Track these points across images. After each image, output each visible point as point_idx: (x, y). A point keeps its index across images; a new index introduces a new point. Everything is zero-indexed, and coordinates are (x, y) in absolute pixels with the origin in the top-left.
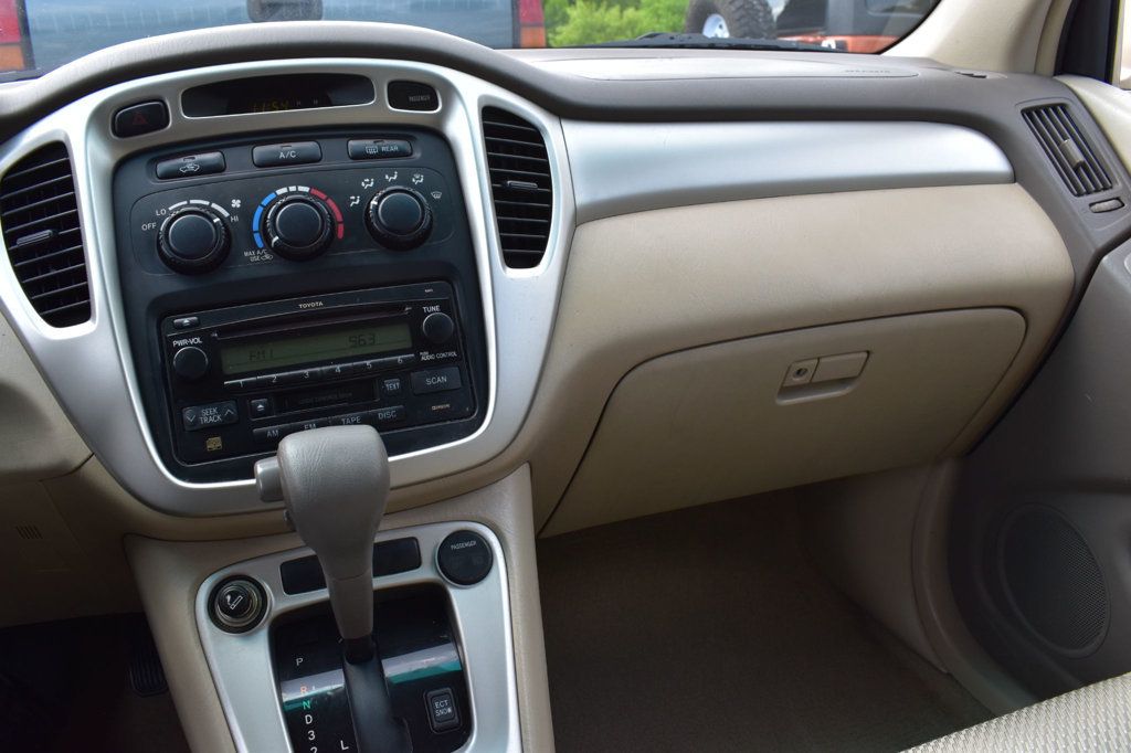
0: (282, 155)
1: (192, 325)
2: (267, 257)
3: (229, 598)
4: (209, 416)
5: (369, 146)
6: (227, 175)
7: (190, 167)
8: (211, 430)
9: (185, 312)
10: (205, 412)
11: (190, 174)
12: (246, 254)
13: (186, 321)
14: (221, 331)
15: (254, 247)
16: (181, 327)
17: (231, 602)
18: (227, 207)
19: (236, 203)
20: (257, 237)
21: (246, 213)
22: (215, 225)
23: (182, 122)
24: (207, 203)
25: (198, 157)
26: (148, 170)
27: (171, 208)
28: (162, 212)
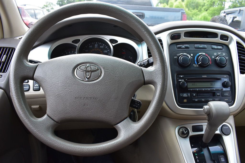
0: (200, 47)
1: (183, 77)
2: (197, 66)
3: (184, 131)
4: (185, 95)
5: (215, 47)
6: (190, 49)
7: (183, 47)
8: (185, 98)
9: (181, 75)
10: (184, 94)
11: (183, 48)
12: (194, 65)
13: (182, 76)
14: (188, 79)
15: (195, 64)
16: (181, 77)
17: (185, 132)
18: (190, 55)
19: (192, 55)
20: (196, 62)
21: (194, 57)
22: (189, 59)
23: (183, 39)
24: (187, 54)
25: (185, 45)
26: (175, 46)
27: (180, 54)
28: (178, 55)
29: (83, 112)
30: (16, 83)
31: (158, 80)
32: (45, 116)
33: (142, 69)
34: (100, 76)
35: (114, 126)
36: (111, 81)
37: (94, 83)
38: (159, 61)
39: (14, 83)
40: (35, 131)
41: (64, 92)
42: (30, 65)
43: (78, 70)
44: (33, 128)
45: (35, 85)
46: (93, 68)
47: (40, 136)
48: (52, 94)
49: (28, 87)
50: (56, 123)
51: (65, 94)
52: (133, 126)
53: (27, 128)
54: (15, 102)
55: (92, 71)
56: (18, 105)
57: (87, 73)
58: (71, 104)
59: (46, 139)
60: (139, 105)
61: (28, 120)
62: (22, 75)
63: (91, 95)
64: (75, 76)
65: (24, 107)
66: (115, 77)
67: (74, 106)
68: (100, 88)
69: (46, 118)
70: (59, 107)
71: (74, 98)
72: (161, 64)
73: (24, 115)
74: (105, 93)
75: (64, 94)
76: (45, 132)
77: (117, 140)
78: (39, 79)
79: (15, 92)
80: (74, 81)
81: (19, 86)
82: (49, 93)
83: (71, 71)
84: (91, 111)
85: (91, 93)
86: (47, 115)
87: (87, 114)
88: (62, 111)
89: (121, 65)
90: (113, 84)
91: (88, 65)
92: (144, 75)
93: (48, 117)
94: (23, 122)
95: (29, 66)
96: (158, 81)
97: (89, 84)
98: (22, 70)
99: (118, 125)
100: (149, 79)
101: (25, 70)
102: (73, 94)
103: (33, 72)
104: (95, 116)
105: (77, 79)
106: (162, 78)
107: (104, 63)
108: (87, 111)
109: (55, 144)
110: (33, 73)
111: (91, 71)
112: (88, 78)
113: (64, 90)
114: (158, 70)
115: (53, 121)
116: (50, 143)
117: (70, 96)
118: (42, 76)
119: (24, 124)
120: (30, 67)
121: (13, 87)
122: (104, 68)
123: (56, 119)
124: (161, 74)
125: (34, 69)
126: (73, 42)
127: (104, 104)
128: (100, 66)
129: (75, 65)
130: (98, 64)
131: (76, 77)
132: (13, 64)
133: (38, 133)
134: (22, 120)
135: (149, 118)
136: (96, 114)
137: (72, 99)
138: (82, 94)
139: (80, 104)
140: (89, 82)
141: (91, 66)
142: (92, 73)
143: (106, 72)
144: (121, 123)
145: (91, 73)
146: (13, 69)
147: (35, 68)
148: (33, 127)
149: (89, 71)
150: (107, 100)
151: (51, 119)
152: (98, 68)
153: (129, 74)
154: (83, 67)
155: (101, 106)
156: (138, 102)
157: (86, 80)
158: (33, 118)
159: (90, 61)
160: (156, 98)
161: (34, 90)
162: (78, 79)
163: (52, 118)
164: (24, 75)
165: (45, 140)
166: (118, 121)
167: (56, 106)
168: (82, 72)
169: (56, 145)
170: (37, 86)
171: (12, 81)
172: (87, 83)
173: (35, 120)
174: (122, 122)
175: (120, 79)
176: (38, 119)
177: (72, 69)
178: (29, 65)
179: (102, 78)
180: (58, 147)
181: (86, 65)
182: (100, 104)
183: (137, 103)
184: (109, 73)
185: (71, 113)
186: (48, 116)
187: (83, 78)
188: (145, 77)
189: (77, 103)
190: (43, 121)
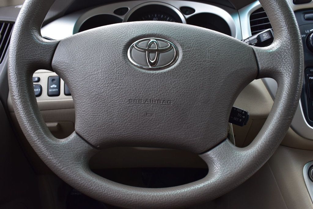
26: (302, 16)
27: (311, 30)
28: (308, 32)
29: (144, 127)
30: (20, 75)
31: (286, 68)
32: (73, 135)
33: (252, 48)
34: (175, 60)
35: (200, 156)
36: (195, 69)
37: (164, 73)
38: (287, 32)
39: (16, 73)
40: (54, 161)
41: (109, 90)
42: (44, 42)
43: (133, 47)
44: (52, 156)
45: (52, 87)
46: (161, 45)
47: (63, 171)
48: (85, 94)
49: (39, 90)
50: (91, 148)
51: (111, 94)
52: (239, 155)
53: (39, 156)
54: (18, 109)
55: (160, 51)
56: (22, 114)
57: (151, 54)
58: (120, 113)
59: (75, 176)
60: (244, 117)
61: (42, 142)
62: (30, 60)
63: (158, 95)
64: (129, 59)
65: (34, 117)
66: (204, 61)
67: (126, 116)
68: (175, 81)
69: (74, 139)
70: (99, 118)
71: (127, 102)
72: (292, 37)
73: (33, 132)
74: (185, 91)
75: (109, 93)
76: (73, 163)
77: (208, 180)
78: (61, 67)
79: (19, 91)
80: (126, 70)
81: (25, 79)
82: (81, 92)
83: (121, 51)
84: (158, 125)
85: (159, 92)
86: (77, 133)
87: (151, 130)
88: (104, 126)
89: (214, 39)
90: (200, 76)
91: (152, 40)
92: (258, 59)
93: (78, 137)
94: (32, 145)
95: (44, 43)
96: (286, 70)
97: (155, 75)
98: (31, 50)
99: (209, 153)
100: (267, 66)
101: (36, 50)
102: (124, 93)
103: (50, 55)
104: (166, 134)
105: (132, 66)
106: (294, 64)
107: (182, 37)
108: (152, 125)
109: (91, 187)
110: (50, 57)
111: (157, 50)
112: (152, 64)
113: (108, 86)
114: (285, 50)
115: (87, 145)
116: (83, 184)
117: (120, 96)
118: (67, 62)
119: (34, 148)
120: (45, 45)
121: (14, 81)
122: (182, 46)
123: (92, 140)
124: (291, 56)
125: (53, 49)
126: (115, 12)
127: (183, 113)
128: (175, 42)
129: (127, 40)
130: (170, 37)
131: (130, 62)
132: (15, 40)
133: (60, 166)
134: (30, 142)
135: (269, 139)
136: (167, 132)
137: (122, 103)
138: (143, 93)
139: (138, 112)
140: (154, 72)
141: (159, 42)
142: (160, 54)
143: (186, 52)
144: (215, 149)
145: (158, 55)
146: (14, 48)
147: (54, 48)
148: (51, 154)
149: (153, 51)
150: (190, 105)
151: (83, 141)
152: (171, 45)
153: (230, 57)
154: (143, 44)
155: (177, 117)
156: (243, 113)
157: (150, 67)
158: (50, 138)
159: (155, 32)
160: (284, 102)
161: (50, 94)
162: (135, 65)
163: (86, 138)
164: (35, 59)
165: (73, 180)
166: (209, 146)
167: (93, 116)
168: (141, 52)
169: (92, 189)
170: (54, 88)
171: (12, 69)
172: (152, 72)
173: (54, 142)
174: (217, 147)
175: (213, 65)
176: (59, 141)
177: (122, 48)
178: (42, 41)
179: (180, 64)
180: (98, 192)
181: (149, 40)
182: (175, 113)
183: (241, 113)
184: (193, 54)
185: (120, 130)
186: (77, 136)
187: (144, 63)
188: (259, 63)
189: (132, 109)
190: (68, 144)
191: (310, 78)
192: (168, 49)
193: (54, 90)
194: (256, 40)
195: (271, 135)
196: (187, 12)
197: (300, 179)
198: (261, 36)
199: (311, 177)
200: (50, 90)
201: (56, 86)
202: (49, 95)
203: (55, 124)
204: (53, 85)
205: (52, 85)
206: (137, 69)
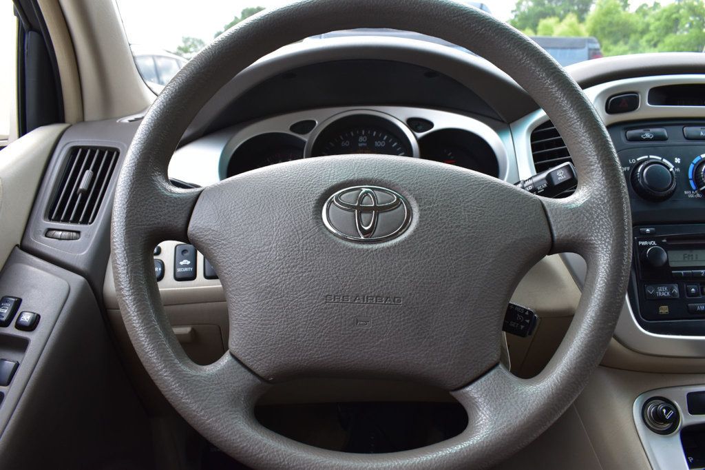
0: (702, 134)
1: (651, 233)
2: (698, 195)
3: (664, 411)
4: (663, 291)
6: (669, 142)
7: (648, 135)
8: (663, 300)
9: (647, 225)
10: (660, 289)
11: (648, 140)
12: (686, 192)
13: (648, 230)
14: (669, 239)
15: (691, 189)
16: (645, 233)
17: (666, 413)
18: (673, 162)
19: (678, 160)
20: (692, 182)
21: (683, 167)
22: (671, 172)
23: (647, 109)
24: (660, 158)
25: (651, 130)
26: (622, 134)
27: (638, 159)
28: (634, 161)
29: (352, 345)
30: (132, 251)
31: (602, 236)
32: (226, 359)
33: (541, 201)
34: (406, 225)
35: (453, 394)
36: (443, 242)
37: (388, 248)
38: (601, 173)
39: (125, 250)
40: (194, 407)
41: (290, 279)
42: (174, 193)
43: (332, 204)
44: (189, 398)
45: (182, 263)
46: (382, 198)
47: (209, 424)
48: (247, 286)
49: (160, 269)
50: (258, 381)
51: (293, 286)
52: (522, 393)
53: (167, 397)
54: (129, 312)
55: (379, 210)
56: (137, 321)
57: (363, 216)
58: (311, 320)
59: (231, 434)
60: (528, 321)
61: (172, 373)
62: (150, 224)
63: (378, 288)
64: (324, 225)
65: (158, 327)
66: (457, 226)
67: (321, 325)
68: (407, 263)
69: (228, 366)
70: (273, 329)
71: (323, 299)
72: (610, 182)
73: (156, 355)
74: (425, 281)
75: (289, 284)
76: (226, 411)
77: (468, 439)
78: (205, 238)
79: (130, 280)
80: (321, 243)
81: (141, 259)
82: (239, 282)
83: (311, 210)
84: (378, 340)
85: (379, 282)
86: (232, 355)
87: (365, 350)
88: (282, 343)
89: (474, 187)
90: (451, 252)
91: (364, 190)
92: (552, 220)
93: (235, 362)
94: (154, 378)
95: (174, 195)
96: (601, 240)
97: (372, 251)
98: (151, 207)
99: (468, 389)
100: (567, 233)
101: (160, 207)
102: (317, 284)
103: (184, 215)
104: (392, 358)
105: (331, 235)
107: (417, 183)
108: (366, 340)
109: (259, 454)
110: (185, 219)
111: (375, 208)
112: (364, 232)
113: (288, 272)
114: (598, 204)
115: (251, 377)
116: (245, 448)
117: (310, 290)
118: (215, 228)
119: (158, 383)
120: (175, 198)
121: (123, 263)
122: (418, 199)
123: (260, 368)
124: (610, 216)
125: (190, 205)
126: (293, 128)
127: (421, 319)
128: (406, 193)
129: (322, 190)
130: (397, 184)
131: (327, 229)
132: (124, 190)
133: (203, 416)
134: (150, 372)
135: (576, 364)
136: (394, 353)
137: (314, 302)
138: (349, 285)
139: (342, 318)
140: (370, 246)
141: (377, 192)
142: (380, 215)
143: (425, 210)
144: (479, 381)
145: (377, 215)
146: (124, 205)
147: (192, 204)
148: (188, 395)
149: (368, 210)
150: (433, 304)
151: (243, 369)
152: (398, 198)
153: (503, 218)
154: (349, 197)
155: (411, 326)
156: (527, 313)
157: (362, 238)
158: (185, 364)
159: (370, 175)
160: (599, 297)
161: (178, 276)
162: (335, 235)
163: (249, 365)
164: (158, 223)
165: (226, 441)
166: (468, 378)
167: (262, 325)
168: (345, 212)
169: (262, 456)
170: (185, 266)
171: (119, 243)
172: (365, 246)
173: (193, 372)
174: (483, 379)
175: (474, 232)
176: (201, 370)
177: (312, 204)
178: (171, 192)
179: (414, 232)
180: (272, 462)
181: (360, 189)
182: (408, 319)
183: (523, 315)
184: (437, 214)
185: (310, 350)
186: (233, 360)
187: (351, 230)
188: (554, 228)
189: (331, 313)
190: (218, 375)
191: (640, 243)
192: (393, 205)
193: (186, 269)
194: (545, 182)
195: (580, 357)
196: (420, 127)
197: (629, 425)
198: (553, 175)
199: (647, 421)
200: (179, 270)
201: (189, 263)
202: (178, 279)
203: (186, 330)
204: (185, 261)
205: (182, 261)
206: (340, 241)
